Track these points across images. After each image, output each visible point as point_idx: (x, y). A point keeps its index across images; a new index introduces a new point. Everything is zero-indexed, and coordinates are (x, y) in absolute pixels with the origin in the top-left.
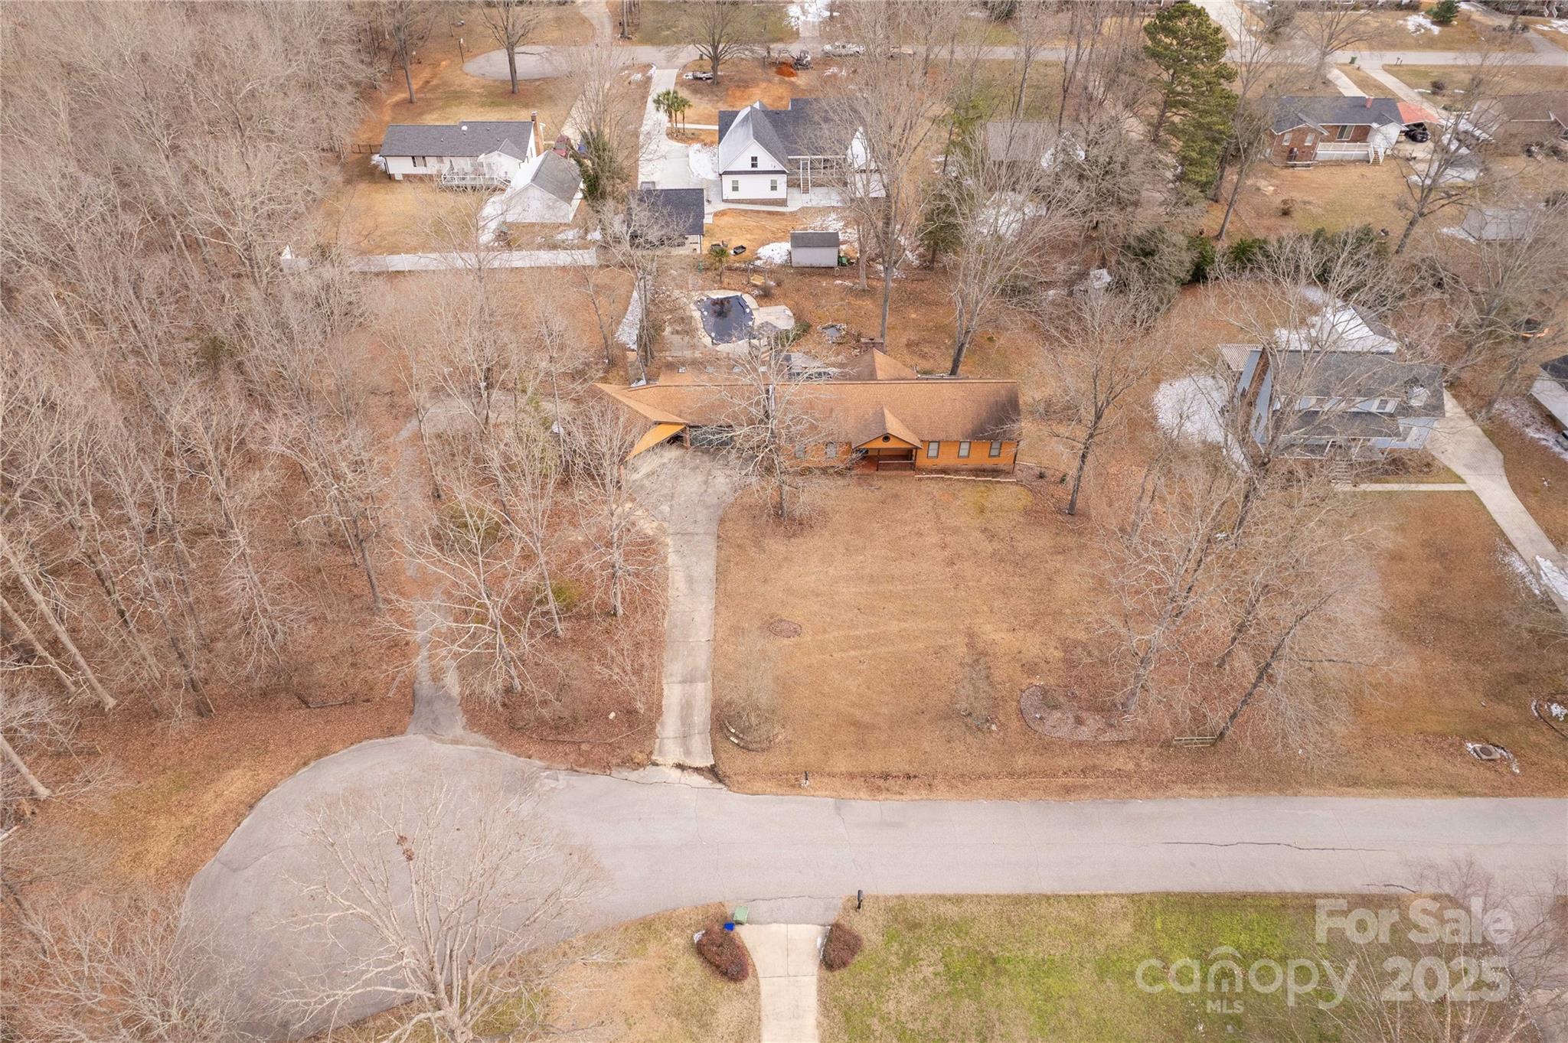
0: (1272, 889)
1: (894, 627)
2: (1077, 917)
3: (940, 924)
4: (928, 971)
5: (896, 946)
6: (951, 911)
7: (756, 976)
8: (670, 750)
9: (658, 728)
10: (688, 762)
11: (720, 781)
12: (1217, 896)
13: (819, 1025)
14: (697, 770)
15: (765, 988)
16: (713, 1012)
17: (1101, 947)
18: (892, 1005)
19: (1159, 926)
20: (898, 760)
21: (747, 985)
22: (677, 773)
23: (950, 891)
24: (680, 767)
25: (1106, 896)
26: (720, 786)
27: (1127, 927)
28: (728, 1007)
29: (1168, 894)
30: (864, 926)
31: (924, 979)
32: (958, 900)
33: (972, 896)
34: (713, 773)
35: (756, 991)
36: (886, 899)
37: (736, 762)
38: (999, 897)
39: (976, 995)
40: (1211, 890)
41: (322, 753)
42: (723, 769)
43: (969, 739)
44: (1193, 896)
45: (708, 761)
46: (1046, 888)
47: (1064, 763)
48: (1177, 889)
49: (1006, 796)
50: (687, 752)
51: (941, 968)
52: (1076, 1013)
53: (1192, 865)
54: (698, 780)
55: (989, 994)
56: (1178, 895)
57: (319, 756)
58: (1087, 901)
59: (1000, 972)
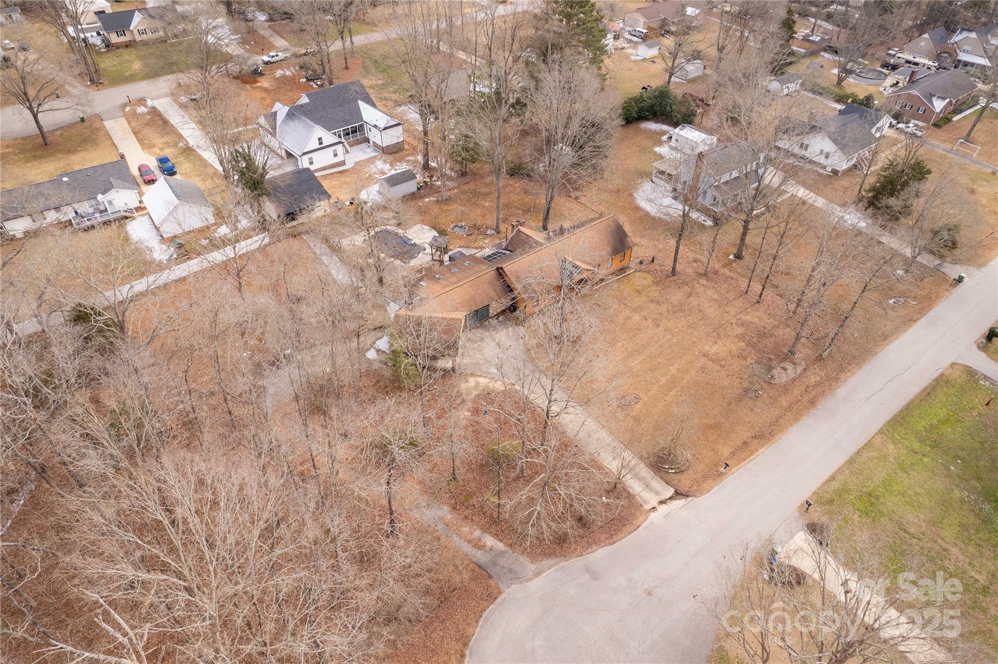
0: (912, 397)
2: (873, 454)
3: (838, 494)
4: (856, 518)
5: (835, 517)
6: (835, 485)
7: (807, 574)
8: (650, 499)
9: (631, 491)
10: (663, 498)
11: (688, 496)
12: (901, 411)
14: (671, 498)
17: (893, 461)
19: (898, 438)
21: (808, 581)
22: (664, 507)
23: (826, 477)
24: (661, 502)
25: (873, 437)
26: (690, 499)
27: (891, 446)
28: (812, 596)
29: (888, 422)
30: (817, 516)
31: (859, 522)
32: (832, 478)
33: (836, 472)
34: (679, 494)
35: (816, 581)
37: (685, 482)
38: (844, 465)
39: (882, 514)
40: (897, 410)
42: (681, 489)
44: (895, 417)
45: (671, 492)
46: (853, 450)
47: (797, 392)
48: (888, 418)
49: (797, 421)
50: (657, 493)
51: (859, 513)
52: (917, 494)
53: (882, 405)
54: (678, 503)
55: (885, 510)
56: (891, 420)
58: (869, 445)
59: (877, 497)
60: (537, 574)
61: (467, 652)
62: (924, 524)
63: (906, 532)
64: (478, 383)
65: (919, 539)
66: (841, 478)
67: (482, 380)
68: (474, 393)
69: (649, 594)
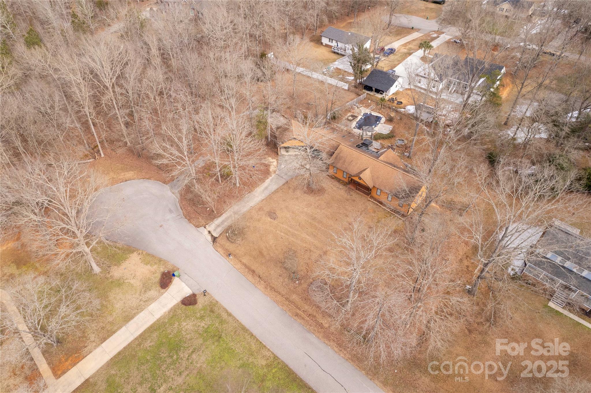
1: (304, 235)
2: (254, 347)
3: (219, 316)
4: (203, 324)
5: (203, 312)
6: (224, 316)
7: (166, 290)
8: (211, 227)
9: (215, 219)
10: (212, 232)
11: (213, 242)
12: (301, 380)
13: (165, 313)
14: (212, 236)
15: (165, 295)
16: (150, 290)
17: (250, 360)
18: (185, 324)
19: (274, 371)
20: (260, 270)
21: (163, 291)
22: (207, 233)
23: (230, 310)
24: (209, 232)
25: (269, 349)
26: (212, 243)
27: (264, 363)
28: (154, 292)
29: (287, 366)
30: (201, 301)
31: (199, 326)
32: (230, 315)
33: (234, 317)
34: (214, 239)
35: (162, 294)
36: (213, 299)
37: (222, 241)
38: (240, 323)
39: (205, 340)
40: (302, 377)
41: (149, 178)
42: (218, 240)
43: (286, 280)
44: (294, 373)
45: (215, 235)
46: (255, 332)
47: (306, 307)
48: (292, 367)
49: (277, 302)
50: (215, 230)
51: (206, 327)
52: (222, 368)
53: (305, 366)
54: (209, 238)
55: (208, 343)
56: (290, 369)
57: (148, 179)
58: (262, 346)
59: (218, 341)
60: (173, 193)
62: (198, 365)
63: (193, 352)
64: (273, 163)
65: (188, 359)
66: (230, 319)
68: (266, 162)
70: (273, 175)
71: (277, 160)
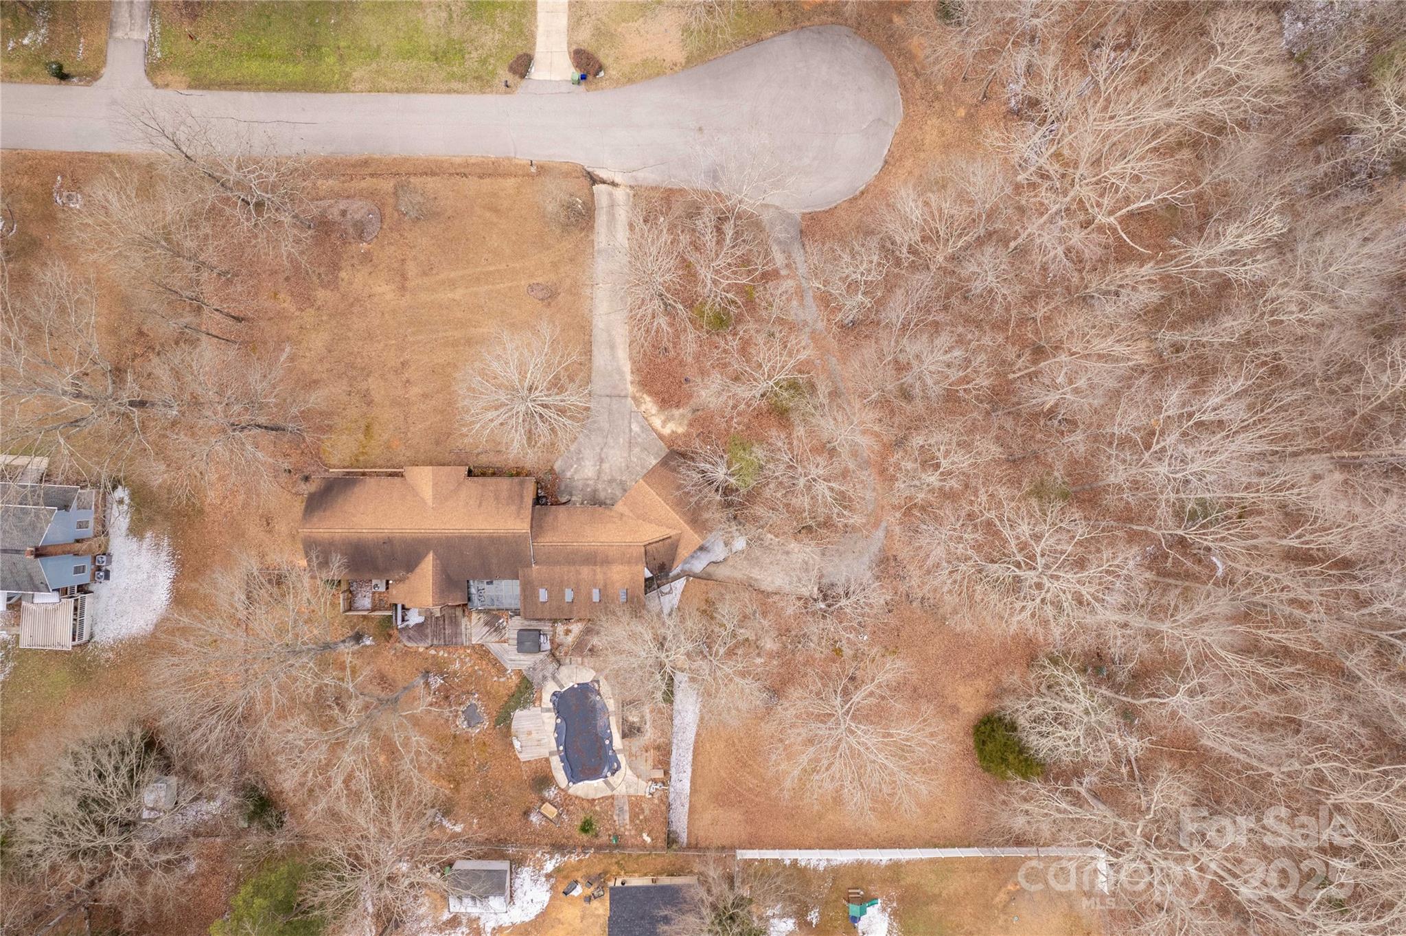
0: (262, 94)
1: (458, 294)
2: (383, 80)
3: (463, 79)
4: (474, 54)
5: (490, 68)
6: (455, 85)
7: (570, 53)
8: (623, 196)
9: (630, 212)
10: (610, 188)
11: (589, 173)
12: (296, 90)
13: (536, 27)
14: (604, 182)
15: (565, 46)
16: (593, 35)
17: (374, 65)
18: (497, 37)
19: (337, 76)
20: (472, 185)
21: (574, 47)
22: (617, 180)
23: (454, 96)
24: (614, 184)
25: (362, 92)
26: (590, 170)
27: (355, 75)
28: (585, 37)
29: (325, 92)
31: (477, 50)
32: (449, 91)
33: (441, 93)
34: (594, 180)
35: (569, 44)
36: (492, 92)
37: (578, 186)
38: (426, 92)
39: (450, 41)
40: (298, 94)
42: (587, 182)
44: (311, 91)
45: (595, 188)
46: (396, 97)
47: (363, 184)
48: (318, 95)
49: (406, 160)
50: (610, 195)
51: (467, 56)
52: (397, 29)
53: (304, 110)
54: (603, 174)
55: (443, 41)
56: (318, 92)
57: (854, 199)
58: (375, 89)
59: (434, 53)
60: (765, 207)
61: (857, 193)
62: (428, 11)
63: (451, 17)
64: (664, 423)
65: (449, 6)
66: (444, 87)
67: (657, 422)
68: (677, 413)
69: (700, 129)
70: (631, 389)
71: (661, 437)
